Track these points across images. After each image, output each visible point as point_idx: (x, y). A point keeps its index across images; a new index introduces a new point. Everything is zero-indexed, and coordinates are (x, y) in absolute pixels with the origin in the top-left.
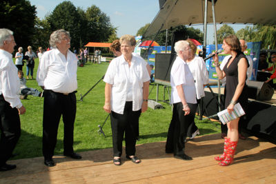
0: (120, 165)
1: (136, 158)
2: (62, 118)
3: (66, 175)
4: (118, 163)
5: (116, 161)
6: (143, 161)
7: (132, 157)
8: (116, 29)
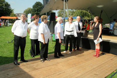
0: (44, 62)
1: (48, 59)
2: (20, 47)
3: (27, 67)
4: (43, 61)
5: (42, 61)
6: (51, 60)
7: (47, 59)
8: (13, 10)
